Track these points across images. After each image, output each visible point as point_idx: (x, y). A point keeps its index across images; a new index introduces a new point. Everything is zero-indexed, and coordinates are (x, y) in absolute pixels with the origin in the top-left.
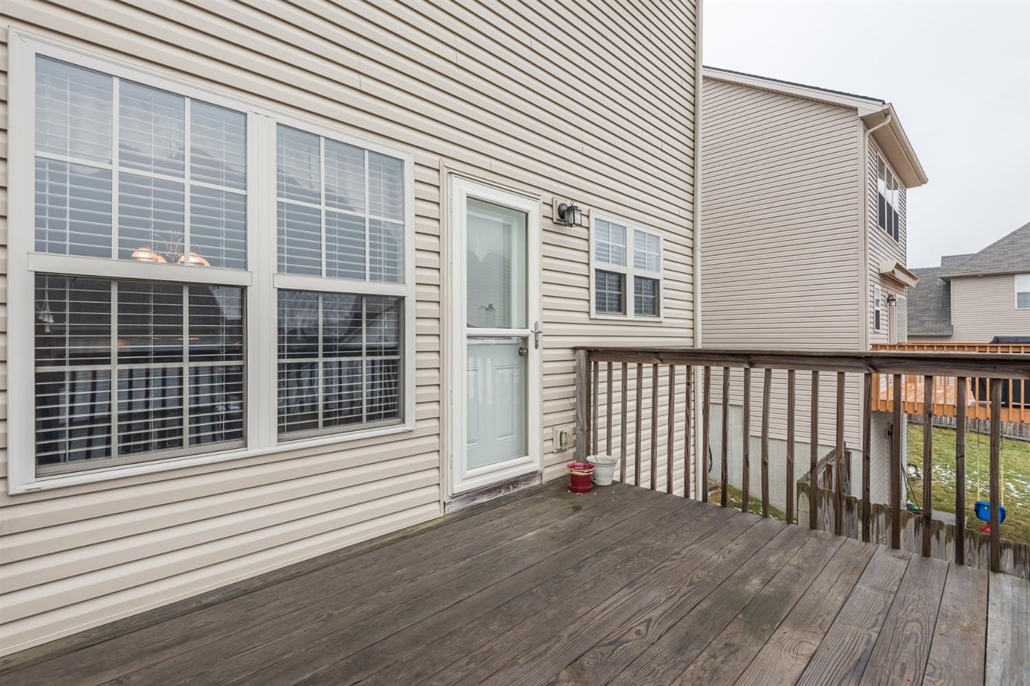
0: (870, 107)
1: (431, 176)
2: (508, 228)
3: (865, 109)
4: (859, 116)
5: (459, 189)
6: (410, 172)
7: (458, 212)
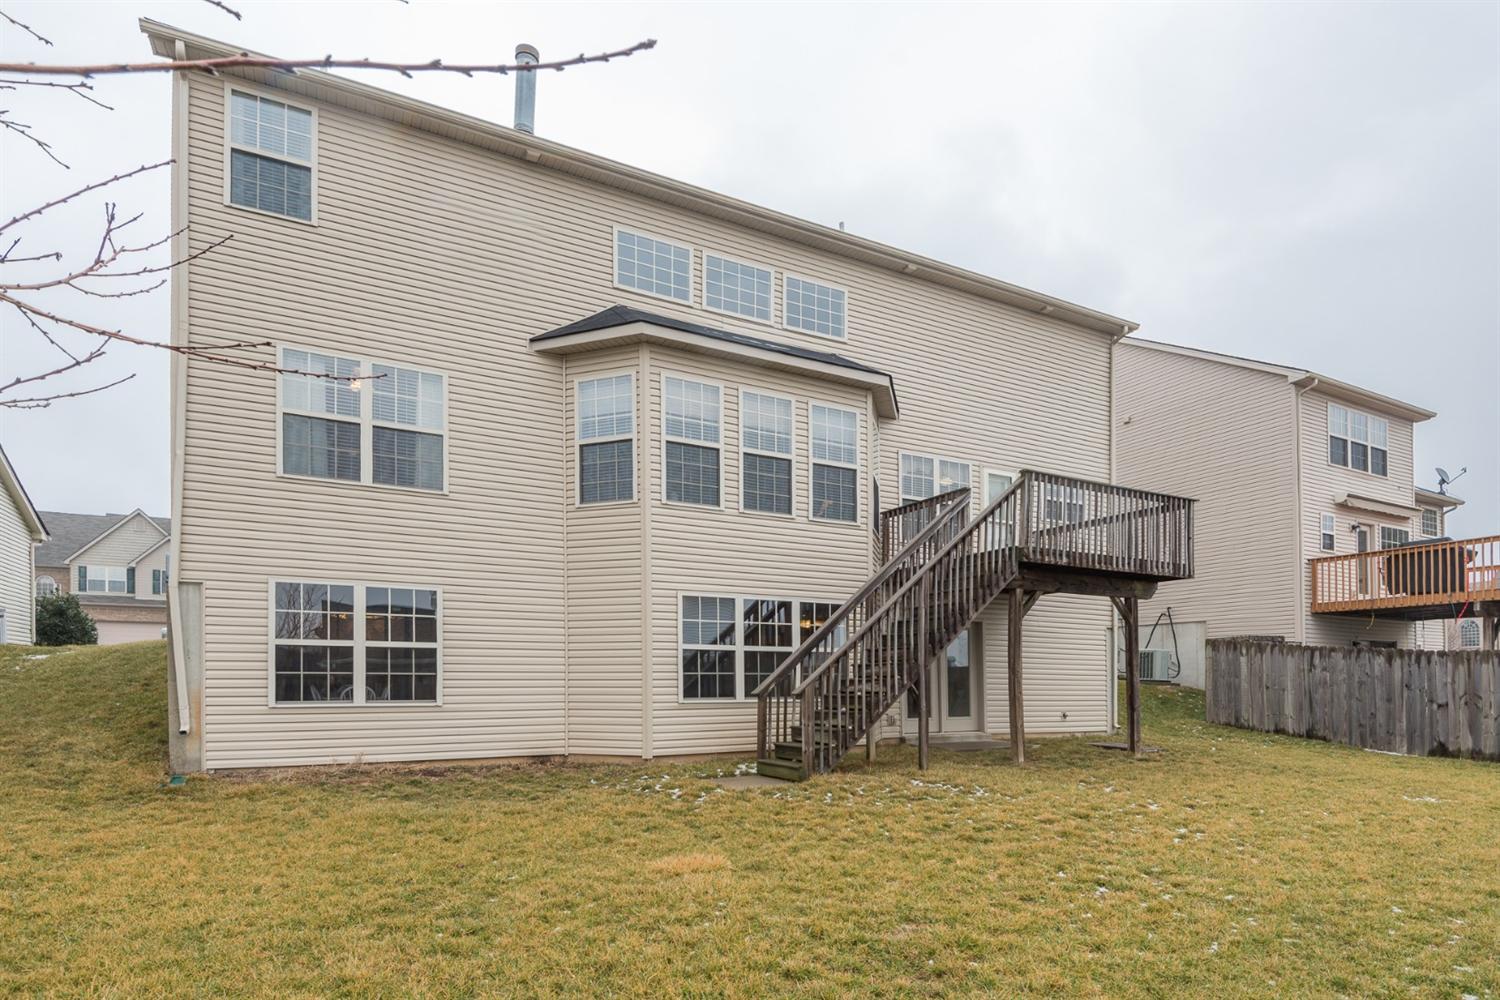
0: (1297, 375)
1: (977, 468)
2: (1003, 484)
3: (1294, 377)
4: (1290, 381)
5: (986, 471)
6: (971, 468)
7: (986, 479)
